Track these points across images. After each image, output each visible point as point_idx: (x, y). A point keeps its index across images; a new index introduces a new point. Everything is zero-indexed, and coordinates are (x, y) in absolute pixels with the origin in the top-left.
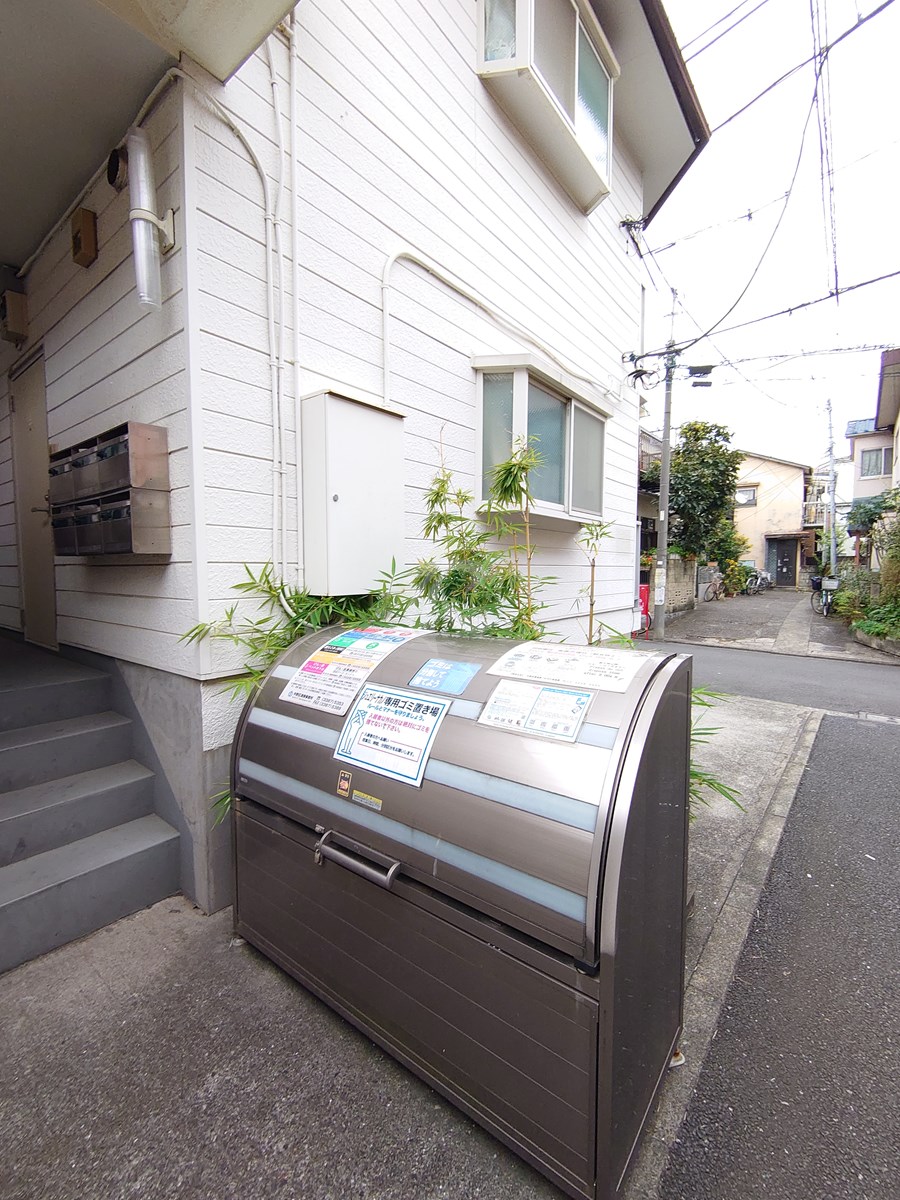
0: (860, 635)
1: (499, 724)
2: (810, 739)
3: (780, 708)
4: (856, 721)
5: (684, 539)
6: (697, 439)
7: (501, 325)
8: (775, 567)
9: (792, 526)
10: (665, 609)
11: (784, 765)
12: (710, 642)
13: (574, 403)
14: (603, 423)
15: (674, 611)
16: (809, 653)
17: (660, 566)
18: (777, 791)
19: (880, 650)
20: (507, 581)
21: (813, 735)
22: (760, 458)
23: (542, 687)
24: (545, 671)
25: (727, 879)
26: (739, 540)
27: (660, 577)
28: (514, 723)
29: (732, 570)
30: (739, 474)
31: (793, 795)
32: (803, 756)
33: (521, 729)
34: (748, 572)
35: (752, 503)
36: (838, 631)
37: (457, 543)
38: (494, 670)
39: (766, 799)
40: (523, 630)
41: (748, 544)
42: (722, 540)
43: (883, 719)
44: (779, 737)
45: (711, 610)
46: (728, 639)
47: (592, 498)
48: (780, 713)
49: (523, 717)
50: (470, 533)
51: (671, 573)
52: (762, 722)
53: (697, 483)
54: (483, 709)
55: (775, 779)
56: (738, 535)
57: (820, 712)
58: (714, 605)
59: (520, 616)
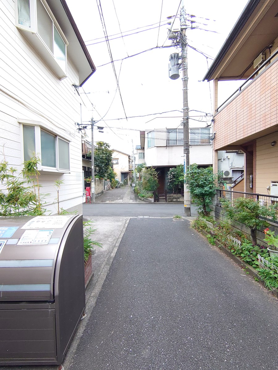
0: (140, 197)
1: (25, 244)
2: (126, 225)
3: (121, 218)
4: (136, 218)
5: (99, 174)
6: (101, 146)
7: (30, 109)
8: (123, 180)
9: (126, 170)
10: (95, 194)
11: (120, 233)
12: (107, 202)
13: (58, 137)
14: (69, 143)
15: (98, 194)
16: (130, 203)
17: (93, 182)
18: (117, 240)
19: (143, 200)
20: (31, 197)
21: (127, 224)
22: (118, 152)
23: (39, 230)
24: (41, 225)
25: (103, 266)
26: (114, 173)
27: (93, 185)
28: (30, 242)
29: (113, 181)
30: (112, 157)
31: (121, 240)
32: (124, 230)
33: (32, 244)
34: (117, 182)
35: (117, 163)
36: (136, 197)
37: (12, 184)
38: (23, 228)
39: (115, 243)
40: (37, 212)
41: (117, 174)
42: (110, 174)
43: (142, 217)
44: (120, 226)
45: (108, 193)
46: (112, 201)
47: (66, 165)
48: (121, 220)
49: (33, 240)
50: (17, 181)
51: (96, 183)
52: (117, 223)
53: (102, 158)
54: (19, 240)
55: (117, 237)
56: (114, 172)
57: (130, 218)
58: (109, 191)
59: (37, 207)
